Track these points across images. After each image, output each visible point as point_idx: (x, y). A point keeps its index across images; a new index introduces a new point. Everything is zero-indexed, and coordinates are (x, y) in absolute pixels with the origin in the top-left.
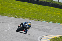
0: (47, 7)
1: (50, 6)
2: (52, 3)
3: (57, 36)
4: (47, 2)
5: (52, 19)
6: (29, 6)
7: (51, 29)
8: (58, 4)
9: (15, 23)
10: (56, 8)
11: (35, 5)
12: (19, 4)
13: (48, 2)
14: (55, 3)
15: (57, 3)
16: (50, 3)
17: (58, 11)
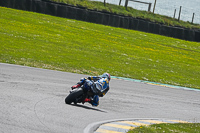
0: (113, 28)
1: (121, 26)
2: (130, 16)
3: (147, 123)
4: (111, 13)
5: (129, 69)
6: (55, 27)
7: (127, 100)
8: (148, 20)
9: (10, 81)
12: (21, 21)
13: (115, 13)
14: (139, 15)
15: (145, 16)
16: (123, 15)
17: (148, 40)
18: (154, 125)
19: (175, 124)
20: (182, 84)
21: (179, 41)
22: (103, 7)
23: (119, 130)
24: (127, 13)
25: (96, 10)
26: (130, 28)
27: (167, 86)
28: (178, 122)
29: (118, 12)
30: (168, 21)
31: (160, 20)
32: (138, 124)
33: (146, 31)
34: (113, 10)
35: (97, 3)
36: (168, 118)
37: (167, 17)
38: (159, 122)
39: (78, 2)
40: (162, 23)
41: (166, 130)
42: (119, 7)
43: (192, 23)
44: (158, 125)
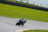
0: (18, 7)
1: (20, 6)
2: (22, 4)
4: (18, 3)
5: (22, 17)
8: (27, 5)
10: (25, 8)
11: (9, 5)
15: (26, 4)
16: (21, 4)
17: (27, 10)
18: (28, 30)
19: (33, 30)
20: (35, 20)
21: (34, 10)
22: (16, 2)
23: (20, 31)
24: (22, 3)
25: (14, 2)
26: (22, 7)
27: (31, 21)
28: (34, 29)
29: (20, 3)
30: (32, 5)
31: (30, 5)
32: (24, 30)
33: (26, 8)
34: (19, 3)
35: (15, 1)
36: (32, 28)
37: (31, 4)
38: (29, 29)
39: (10, 1)
40: (30, 6)
41: (31, 31)
42: (20, 2)
43: (37, 6)
44: (29, 30)
